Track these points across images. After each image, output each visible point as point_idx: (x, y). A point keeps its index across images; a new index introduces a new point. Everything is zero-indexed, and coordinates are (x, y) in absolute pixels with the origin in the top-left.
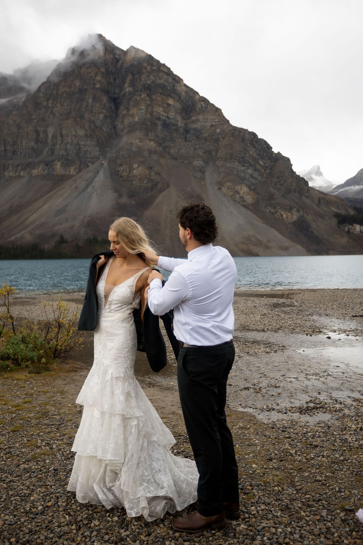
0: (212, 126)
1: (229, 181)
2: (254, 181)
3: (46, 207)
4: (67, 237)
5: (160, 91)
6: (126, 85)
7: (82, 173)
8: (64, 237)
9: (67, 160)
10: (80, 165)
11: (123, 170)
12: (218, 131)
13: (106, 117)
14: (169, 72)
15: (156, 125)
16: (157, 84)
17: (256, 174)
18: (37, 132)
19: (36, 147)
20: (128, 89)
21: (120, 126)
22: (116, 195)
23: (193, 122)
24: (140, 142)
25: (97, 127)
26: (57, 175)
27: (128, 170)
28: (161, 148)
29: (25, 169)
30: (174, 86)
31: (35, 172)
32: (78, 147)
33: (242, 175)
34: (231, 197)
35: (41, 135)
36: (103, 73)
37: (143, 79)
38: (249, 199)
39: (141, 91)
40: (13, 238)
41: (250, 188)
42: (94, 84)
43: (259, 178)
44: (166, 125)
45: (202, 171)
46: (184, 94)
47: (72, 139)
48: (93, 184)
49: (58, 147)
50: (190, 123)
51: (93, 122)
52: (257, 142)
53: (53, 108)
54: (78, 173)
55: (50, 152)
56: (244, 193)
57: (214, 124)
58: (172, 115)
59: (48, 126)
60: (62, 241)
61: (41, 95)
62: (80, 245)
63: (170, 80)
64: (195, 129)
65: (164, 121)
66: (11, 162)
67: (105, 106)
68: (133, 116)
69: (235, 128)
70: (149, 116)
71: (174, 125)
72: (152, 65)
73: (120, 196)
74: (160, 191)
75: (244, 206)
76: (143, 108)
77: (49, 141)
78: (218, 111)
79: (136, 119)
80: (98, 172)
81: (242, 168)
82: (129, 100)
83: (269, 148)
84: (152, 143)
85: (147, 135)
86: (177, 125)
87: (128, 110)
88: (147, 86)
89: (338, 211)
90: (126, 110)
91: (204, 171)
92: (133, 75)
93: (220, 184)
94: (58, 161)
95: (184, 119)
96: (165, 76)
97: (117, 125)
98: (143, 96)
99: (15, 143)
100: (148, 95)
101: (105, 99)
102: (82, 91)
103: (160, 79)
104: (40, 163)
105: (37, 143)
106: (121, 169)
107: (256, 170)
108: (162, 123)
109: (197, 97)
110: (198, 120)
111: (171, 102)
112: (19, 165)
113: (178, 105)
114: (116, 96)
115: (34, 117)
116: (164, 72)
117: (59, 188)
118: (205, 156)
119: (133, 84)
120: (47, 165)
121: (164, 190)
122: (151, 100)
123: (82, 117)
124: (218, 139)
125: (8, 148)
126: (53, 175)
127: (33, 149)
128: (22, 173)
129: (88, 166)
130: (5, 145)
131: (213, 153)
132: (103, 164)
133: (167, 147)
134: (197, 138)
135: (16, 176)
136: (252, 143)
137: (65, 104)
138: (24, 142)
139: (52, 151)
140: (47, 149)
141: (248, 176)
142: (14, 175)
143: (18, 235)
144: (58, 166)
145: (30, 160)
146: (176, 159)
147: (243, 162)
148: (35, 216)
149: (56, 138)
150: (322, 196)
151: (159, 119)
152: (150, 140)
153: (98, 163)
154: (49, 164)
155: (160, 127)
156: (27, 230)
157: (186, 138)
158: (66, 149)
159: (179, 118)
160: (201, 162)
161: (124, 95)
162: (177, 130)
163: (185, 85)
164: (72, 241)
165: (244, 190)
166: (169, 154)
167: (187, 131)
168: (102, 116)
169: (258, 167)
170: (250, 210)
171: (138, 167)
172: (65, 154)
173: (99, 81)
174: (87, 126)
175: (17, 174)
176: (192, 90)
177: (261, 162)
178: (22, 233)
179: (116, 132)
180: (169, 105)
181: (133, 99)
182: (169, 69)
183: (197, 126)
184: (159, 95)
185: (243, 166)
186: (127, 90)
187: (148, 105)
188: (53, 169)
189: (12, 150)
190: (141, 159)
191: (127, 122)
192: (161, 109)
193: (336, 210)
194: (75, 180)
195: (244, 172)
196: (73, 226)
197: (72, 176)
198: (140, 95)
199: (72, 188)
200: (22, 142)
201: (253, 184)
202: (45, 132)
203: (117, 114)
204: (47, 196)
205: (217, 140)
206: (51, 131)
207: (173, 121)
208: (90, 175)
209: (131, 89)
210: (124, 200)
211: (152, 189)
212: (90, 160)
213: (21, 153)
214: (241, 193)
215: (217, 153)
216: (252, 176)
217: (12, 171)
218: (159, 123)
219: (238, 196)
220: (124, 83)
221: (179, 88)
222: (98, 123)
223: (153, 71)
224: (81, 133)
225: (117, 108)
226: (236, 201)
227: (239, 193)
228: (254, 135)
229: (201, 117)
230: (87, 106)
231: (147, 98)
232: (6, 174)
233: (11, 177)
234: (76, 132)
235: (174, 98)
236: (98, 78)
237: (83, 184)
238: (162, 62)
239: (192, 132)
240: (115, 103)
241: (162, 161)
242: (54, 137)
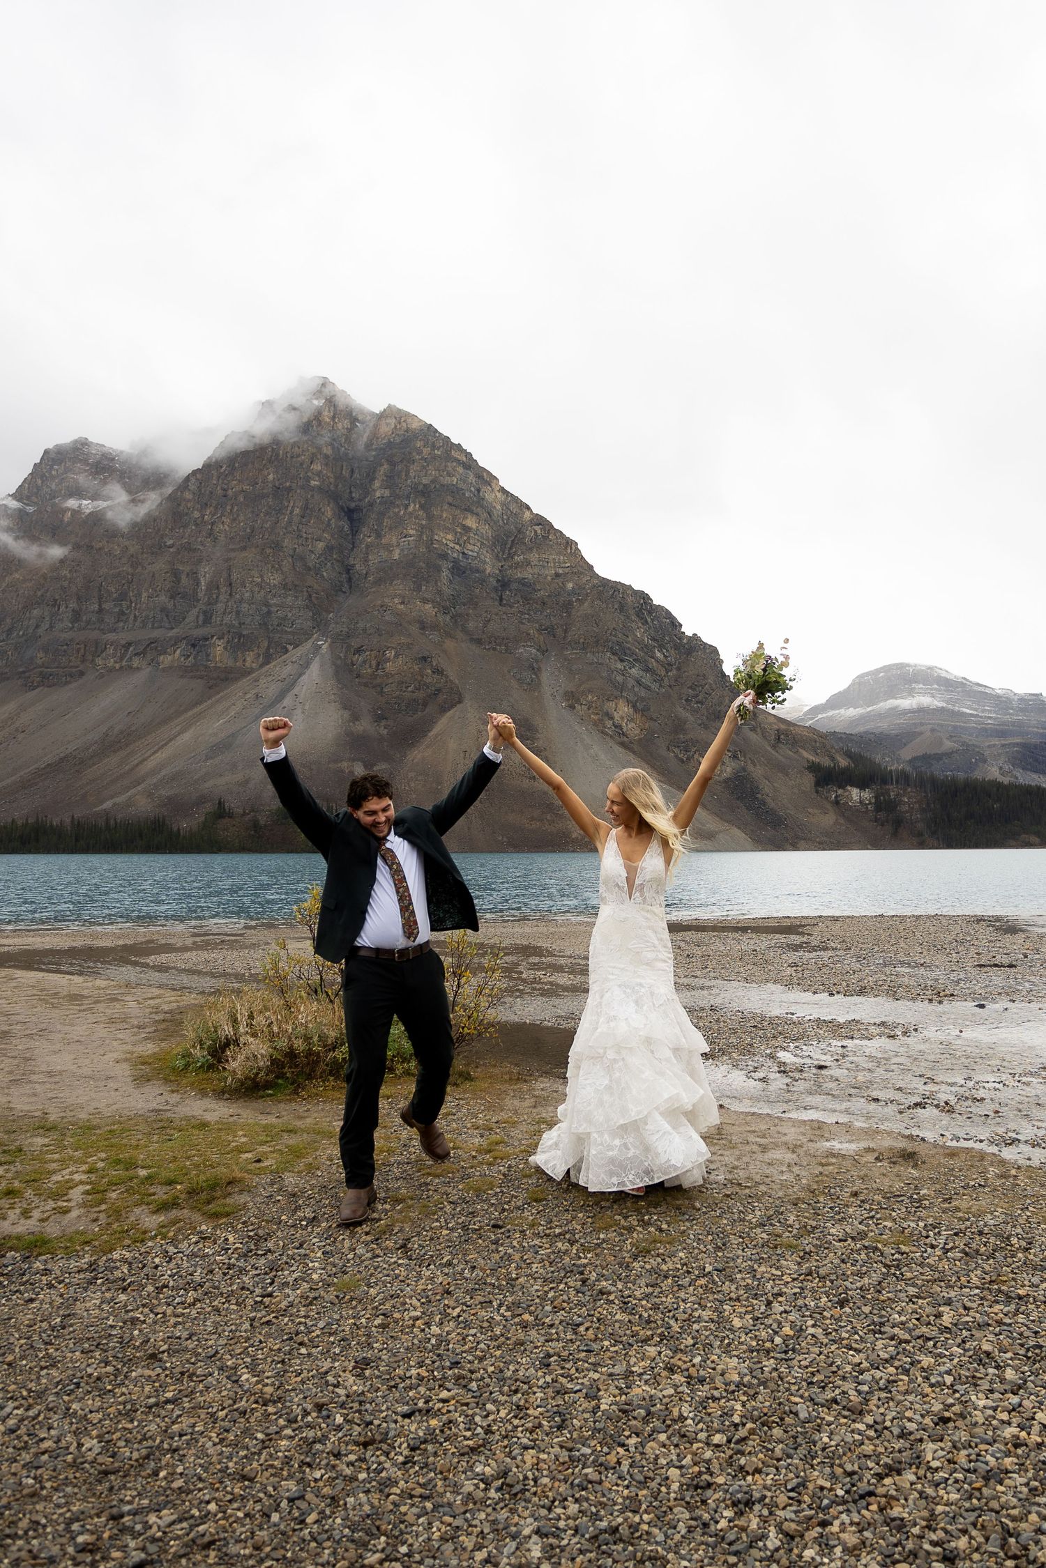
0: (557, 575)
1: (590, 691)
2: (643, 693)
3: (187, 736)
4: (233, 804)
5: (450, 499)
6: (377, 484)
7: (271, 665)
8: (227, 805)
9: (241, 636)
10: (268, 648)
11: (364, 662)
12: (570, 586)
13: (329, 548)
14: (469, 463)
15: (438, 569)
16: (443, 486)
17: (647, 679)
18: (176, 575)
19: (170, 606)
20: (379, 492)
21: (359, 568)
22: (346, 714)
23: (517, 565)
24: (403, 603)
25: (309, 569)
26: (216, 668)
27: (374, 663)
28: (448, 618)
29: (144, 653)
30: (479, 491)
31: (166, 660)
32: (265, 609)
33: (620, 678)
34: (595, 724)
35: (184, 580)
36: (326, 457)
37: (412, 474)
38: (633, 729)
39: (408, 497)
40: (108, 805)
41: (634, 707)
42: (308, 479)
43: (654, 686)
44: (459, 570)
45: (536, 670)
46: (498, 507)
47: (252, 592)
48: (296, 691)
49: (220, 606)
50: (511, 567)
51: (302, 558)
52: (650, 613)
53: (213, 524)
54: (262, 666)
55: (201, 618)
56: (622, 718)
57: (561, 571)
58: (472, 549)
59: (200, 561)
60: (221, 812)
61: (188, 496)
62: (262, 822)
63: (471, 478)
64: (522, 582)
65: (455, 561)
66: (111, 636)
67: (329, 525)
68: (388, 548)
69: (605, 582)
70: (423, 550)
71: (478, 571)
72: (434, 447)
73: (355, 718)
74: (444, 710)
75: (622, 744)
76: (412, 532)
77: (200, 595)
78: (570, 544)
79: (396, 555)
80: (307, 665)
81: (619, 666)
82: (382, 514)
83: (675, 625)
84: (428, 606)
85: (419, 589)
86: (484, 571)
87: (379, 536)
88: (421, 487)
89: (816, 760)
90: (374, 535)
91: (539, 669)
92: (393, 464)
93: (572, 699)
94: (219, 639)
95: (497, 558)
96: (460, 470)
97: (353, 565)
98: (411, 508)
99: (123, 596)
100: (422, 507)
101: (329, 512)
102: (279, 492)
103: (449, 475)
104: (177, 641)
105: (172, 597)
106: (359, 659)
107: (647, 670)
108: (450, 565)
109: (527, 515)
110: (528, 563)
111: (471, 522)
112: (130, 644)
113: (486, 530)
114: (353, 505)
115: (170, 542)
116: (458, 461)
117: (218, 696)
118: (542, 638)
119: (390, 482)
120: (194, 646)
121: (452, 706)
122: (430, 517)
123: (277, 546)
124: (570, 603)
125: (106, 606)
126: (206, 667)
127: (163, 610)
128: (136, 662)
129: (287, 651)
130: (100, 598)
131: (559, 632)
132: (320, 646)
133: (460, 615)
134: (526, 599)
135: (121, 668)
136: (639, 614)
137: (242, 518)
138: (144, 594)
139: (207, 618)
140: (194, 611)
141: (631, 682)
142: (117, 666)
143: (120, 799)
144: (219, 650)
145: (156, 634)
146: (479, 642)
147: (621, 652)
148: (161, 756)
149: (218, 588)
150: (783, 727)
151: (444, 556)
152: (425, 601)
153: (308, 645)
154: (198, 644)
155: (445, 574)
156: (139, 788)
157: (501, 599)
158: (238, 613)
159: (488, 558)
160: (534, 651)
161: (371, 505)
162: (482, 581)
163: (503, 490)
164: (244, 814)
165: (622, 710)
166: (464, 630)
167: (504, 584)
168: (321, 545)
169: (653, 663)
170: (634, 753)
171: (396, 656)
172: (236, 623)
173: (319, 474)
174: (287, 564)
175: (124, 663)
176: (516, 500)
177: (658, 654)
178: (129, 794)
179: (350, 580)
180: (467, 529)
181: (391, 514)
182: (468, 455)
183: (527, 574)
184: (446, 507)
185: (622, 661)
186: (378, 494)
187: (423, 527)
188: (208, 655)
189: (117, 610)
190: (404, 640)
191: (374, 559)
192: (450, 537)
193: (811, 758)
194: (257, 680)
195: (623, 673)
196: (247, 782)
197: (250, 672)
198: (406, 507)
199: (247, 696)
200: (140, 595)
201: (643, 699)
202: (194, 575)
203: (353, 543)
204: (190, 713)
205: (568, 606)
206: (206, 573)
207: (475, 563)
208: (289, 669)
209: (387, 493)
210: (365, 725)
211: (425, 705)
212: (290, 637)
213: (135, 616)
214: (617, 717)
215: (566, 631)
216: (639, 683)
217: (114, 655)
218: (446, 567)
219: (609, 723)
220: (373, 479)
221: (490, 496)
222: (312, 560)
223: (435, 457)
224: (274, 579)
225: (355, 531)
226: (607, 734)
227: (612, 718)
228: (644, 597)
229: (534, 557)
230: (290, 522)
231: (421, 513)
232: (99, 661)
233: (111, 670)
234: (262, 577)
235: (477, 514)
236: (317, 467)
237: (272, 690)
238: (455, 440)
239: (514, 586)
240: (351, 520)
241: (450, 645)
242: (213, 586)
